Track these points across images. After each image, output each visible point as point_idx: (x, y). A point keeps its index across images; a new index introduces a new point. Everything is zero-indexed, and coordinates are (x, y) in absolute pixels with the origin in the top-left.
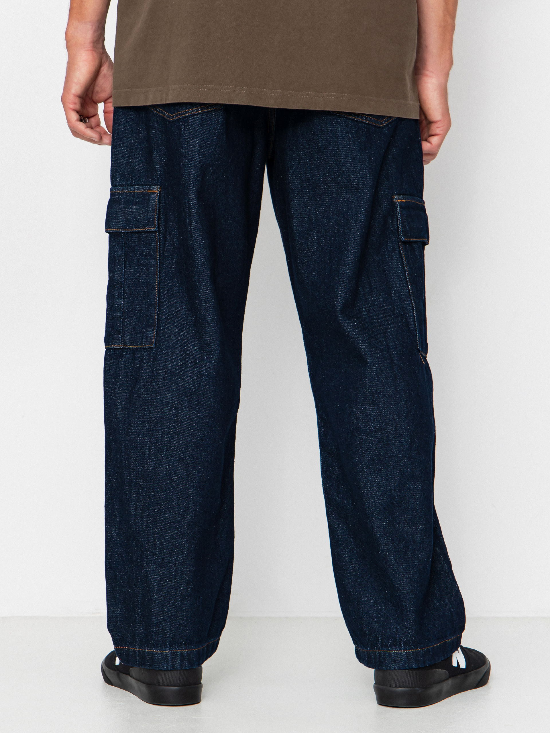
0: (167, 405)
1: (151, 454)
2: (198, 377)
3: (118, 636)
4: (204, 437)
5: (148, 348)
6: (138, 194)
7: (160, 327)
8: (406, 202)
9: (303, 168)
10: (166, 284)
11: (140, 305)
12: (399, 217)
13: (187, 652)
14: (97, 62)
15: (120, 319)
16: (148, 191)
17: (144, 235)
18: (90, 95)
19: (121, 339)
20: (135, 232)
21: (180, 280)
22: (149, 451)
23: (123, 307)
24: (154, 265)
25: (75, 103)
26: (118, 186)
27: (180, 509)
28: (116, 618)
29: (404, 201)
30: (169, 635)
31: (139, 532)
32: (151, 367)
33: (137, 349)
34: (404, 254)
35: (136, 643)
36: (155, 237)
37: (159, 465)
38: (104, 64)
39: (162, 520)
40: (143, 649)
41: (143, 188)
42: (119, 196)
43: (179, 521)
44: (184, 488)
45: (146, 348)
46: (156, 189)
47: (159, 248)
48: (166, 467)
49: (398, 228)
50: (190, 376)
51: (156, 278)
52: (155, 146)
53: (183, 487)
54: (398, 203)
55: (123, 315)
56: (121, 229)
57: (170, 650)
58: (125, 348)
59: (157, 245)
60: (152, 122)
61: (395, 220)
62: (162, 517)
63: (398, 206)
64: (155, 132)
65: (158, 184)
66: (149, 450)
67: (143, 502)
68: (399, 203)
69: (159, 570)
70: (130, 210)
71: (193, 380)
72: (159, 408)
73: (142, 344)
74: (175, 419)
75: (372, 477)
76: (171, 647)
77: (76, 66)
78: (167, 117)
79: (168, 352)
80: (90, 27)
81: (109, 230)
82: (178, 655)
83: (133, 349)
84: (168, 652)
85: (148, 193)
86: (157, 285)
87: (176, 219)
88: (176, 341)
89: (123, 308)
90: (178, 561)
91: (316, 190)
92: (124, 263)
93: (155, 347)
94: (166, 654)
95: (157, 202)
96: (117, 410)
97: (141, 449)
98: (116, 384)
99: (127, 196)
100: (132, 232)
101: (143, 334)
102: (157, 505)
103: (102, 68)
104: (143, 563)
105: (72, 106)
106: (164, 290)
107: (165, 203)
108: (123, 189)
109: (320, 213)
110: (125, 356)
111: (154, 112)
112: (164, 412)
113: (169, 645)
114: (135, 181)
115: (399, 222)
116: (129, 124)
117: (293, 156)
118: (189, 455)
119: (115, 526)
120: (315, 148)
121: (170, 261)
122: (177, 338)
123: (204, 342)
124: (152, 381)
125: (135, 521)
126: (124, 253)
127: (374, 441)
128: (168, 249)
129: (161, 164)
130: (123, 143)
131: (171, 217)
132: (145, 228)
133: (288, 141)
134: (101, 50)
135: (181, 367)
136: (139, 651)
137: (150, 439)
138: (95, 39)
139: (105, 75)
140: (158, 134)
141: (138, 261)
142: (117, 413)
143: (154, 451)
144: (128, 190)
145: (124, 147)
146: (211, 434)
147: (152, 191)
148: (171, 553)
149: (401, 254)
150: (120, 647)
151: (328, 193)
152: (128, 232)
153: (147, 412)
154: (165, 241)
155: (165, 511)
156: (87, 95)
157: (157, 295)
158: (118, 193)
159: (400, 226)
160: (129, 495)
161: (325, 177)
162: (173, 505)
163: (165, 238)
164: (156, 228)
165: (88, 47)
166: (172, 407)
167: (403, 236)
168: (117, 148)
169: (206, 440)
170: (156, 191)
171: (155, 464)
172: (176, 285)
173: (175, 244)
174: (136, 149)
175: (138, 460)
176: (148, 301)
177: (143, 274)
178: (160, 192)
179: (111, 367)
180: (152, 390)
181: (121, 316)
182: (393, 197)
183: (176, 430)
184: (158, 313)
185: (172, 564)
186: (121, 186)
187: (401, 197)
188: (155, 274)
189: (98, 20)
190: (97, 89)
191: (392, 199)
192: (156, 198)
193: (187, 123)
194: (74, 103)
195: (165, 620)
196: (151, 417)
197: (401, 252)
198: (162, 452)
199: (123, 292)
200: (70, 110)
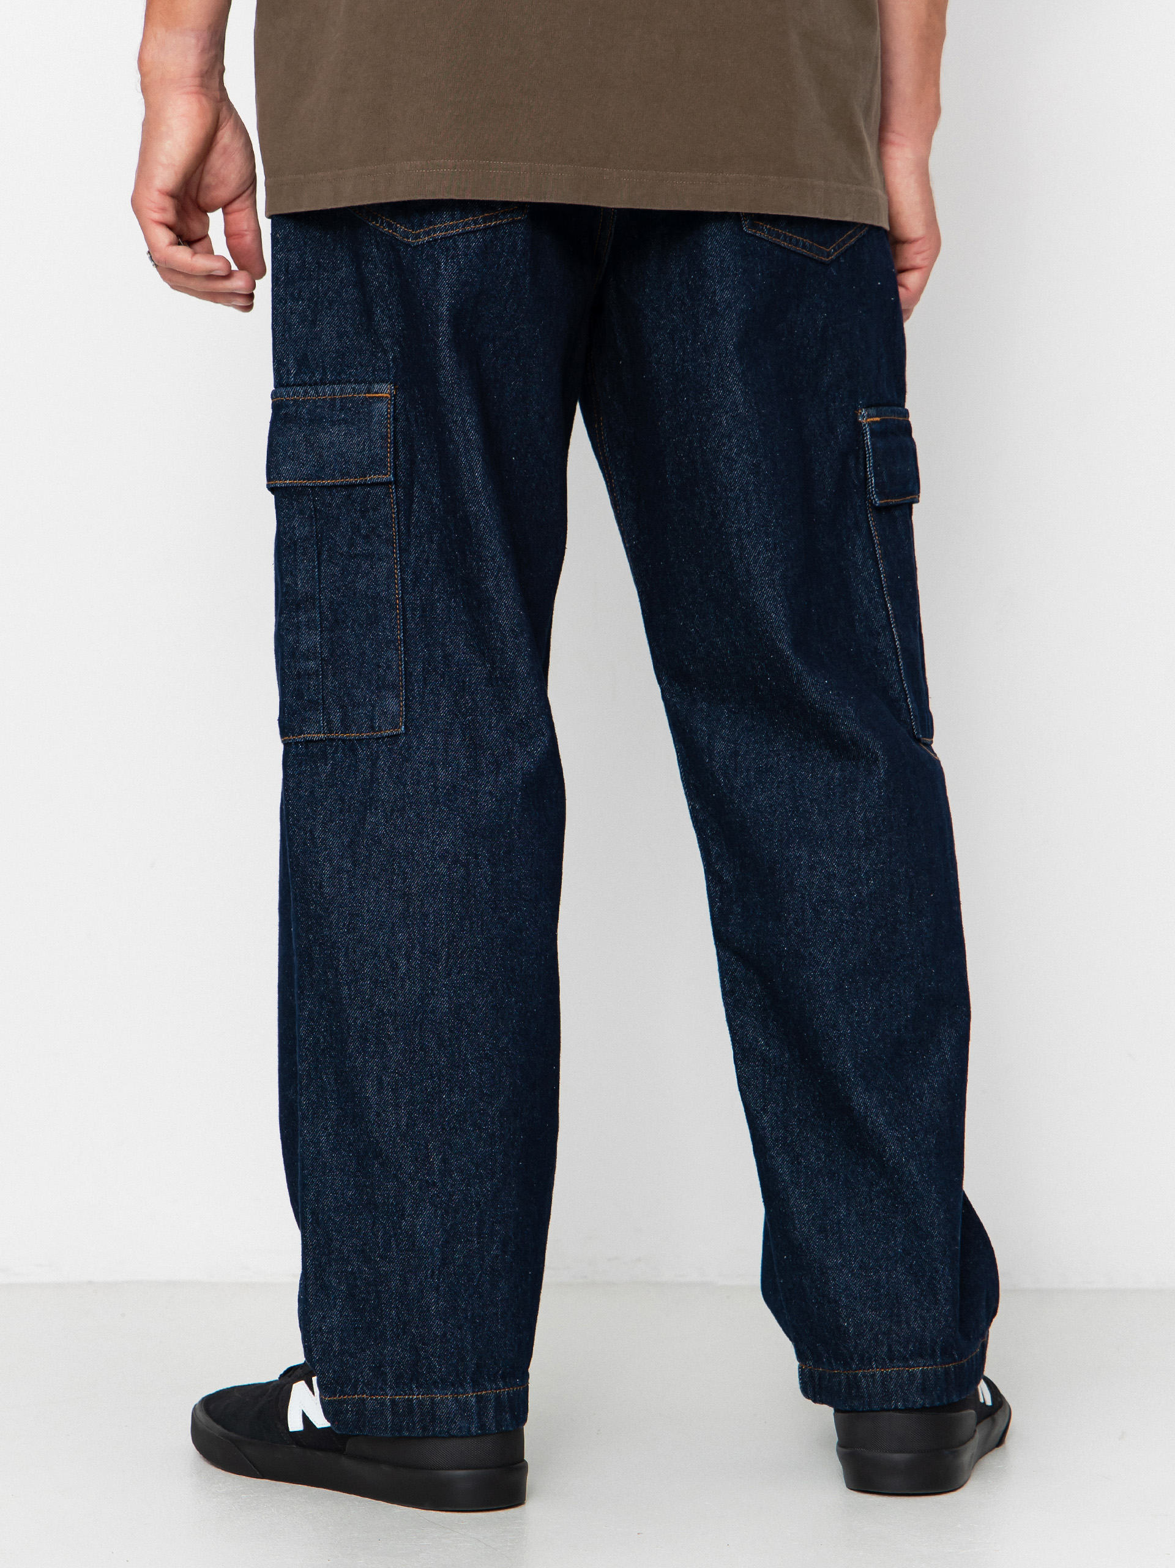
0: (443, 857)
1: (412, 967)
2: (507, 793)
3: (334, 1372)
4: (524, 922)
5: (388, 737)
6: (341, 402)
7: (414, 690)
8: (882, 421)
9: (678, 348)
10: (418, 597)
11: (360, 644)
12: (869, 457)
13: (508, 1393)
14: (209, 118)
15: (317, 676)
16: (367, 395)
17: (359, 492)
18: (193, 193)
19: (323, 720)
20: (341, 486)
21: (450, 587)
22: (408, 961)
23: (321, 649)
24: (387, 556)
25: (164, 210)
26: (293, 385)
27: (483, 1082)
28: (330, 1332)
29: (878, 419)
30: (472, 1359)
31: (390, 1140)
32: (397, 777)
33: (360, 740)
34: (877, 535)
35: (385, 1382)
36: (388, 495)
37: (432, 991)
38: (224, 124)
39: (446, 1109)
40: (405, 1395)
41: (354, 389)
42: (298, 407)
43: (482, 1110)
44: (491, 1037)
45: (383, 738)
46: (385, 390)
47: (398, 518)
48: (449, 994)
49: (866, 478)
50: (490, 793)
51: (396, 584)
52: (376, 297)
53: (487, 1035)
54: (867, 426)
55: (322, 667)
56: (308, 481)
57: (473, 1392)
58: (332, 740)
59: (394, 513)
60: (367, 247)
61: (861, 460)
62: (445, 1102)
63: (866, 432)
64: (375, 268)
65: (389, 379)
66: (408, 957)
67: (397, 1073)
68: (869, 424)
69: (443, 1218)
70: (325, 438)
71: (496, 800)
72: (427, 865)
73: (372, 728)
74: (463, 889)
75: (861, 1001)
76: (476, 1384)
77: (164, 129)
78: (401, 236)
79: (435, 742)
80: (193, 41)
81: (278, 482)
82: (490, 1400)
83: (350, 740)
84: (471, 1396)
85: (366, 399)
86: (398, 599)
87: (436, 455)
88: (452, 719)
89: (322, 652)
90: (485, 1195)
91: (702, 399)
92: (317, 553)
93: (406, 734)
94: (466, 1402)
95: (390, 419)
96: (321, 874)
97: (389, 957)
98: (314, 819)
99: (317, 407)
100: (334, 486)
101: (374, 706)
102: (432, 1077)
103: (220, 134)
104: (404, 1208)
105: (157, 216)
106: (413, 610)
107: (407, 419)
108: (306, 393)
109: (710, 449)
110: (333, 757)
111: (368, 225)
112: (438, 874)
113: (471, 1379)
114: (332, 375)
115: (870, 467)
116: (312, 249)
117: (660, 323)
118: (496, 965)
119: (326, 1129)
120: (706, 306)
121: (424, 547)
122: (453, 713)
123: (514, 718)
124: (404, 807)
125: (378, 1115)
126: (316, 532)
127: (868, 924)
128: (418, 519)
129: (393, 337)
130: (300, 292)
131: (424, 451)
132: (366, 477)
133: (647, 290)
134: (217, 94)
135: (469, 775)
136: (393, 1401)
137: (410, 935)
138: (205, 68)
139: (225, 149)
140: (382, 272)
141: (350, 548)
142: (321, 882)
143: (419, 960)
144: (317, 393)
145: (303, 300)
146: (536, 915)
147: (376, 395)
148: (469, 1180)
149: (872, 534)
150: (339, 1396)
151: (725, 406)
152: (323, 487)
153: (399, 875)
154: (412, 502)
155: (451, 1090)
156: (186, 192)
157: (400, 621)
158: (295, 401)
159: (871, 474)
160: (360, 1059)
161: (722, 369)
162: (468, 1074)
163: (409, 497)
164: (393, 476)
165: (190, 86)
166: (455, 862)
167: (877, 497)
168: (286, 302)
169: (528, 929)
170: (386, 393)
171: (423, 989)
172: (440, 597)
173: (435, 509)
174: (330, 304)
175: (382, 982)
176: (378, 635)
177: (363, 577)
178: (394, 396)
179: (301, 782)
180: (406, 828)
181: (318, 670)
182: (857, 414)
183: (467, 913)
184: (404, 659)
185: (472, 1202)
186: (299, 385)
187: (872, 411)
188: (391, 575)
189: (209, 27)
190: (208, 179)
191: (856, 416)
192: (387, 411)
193: (454, 249)
194: (161, 208)
195: (460, 1328)
196: (409, 887)
197: (871, 531)
198: (437, 962)
199: (320, 617)
200: (154, 225)
